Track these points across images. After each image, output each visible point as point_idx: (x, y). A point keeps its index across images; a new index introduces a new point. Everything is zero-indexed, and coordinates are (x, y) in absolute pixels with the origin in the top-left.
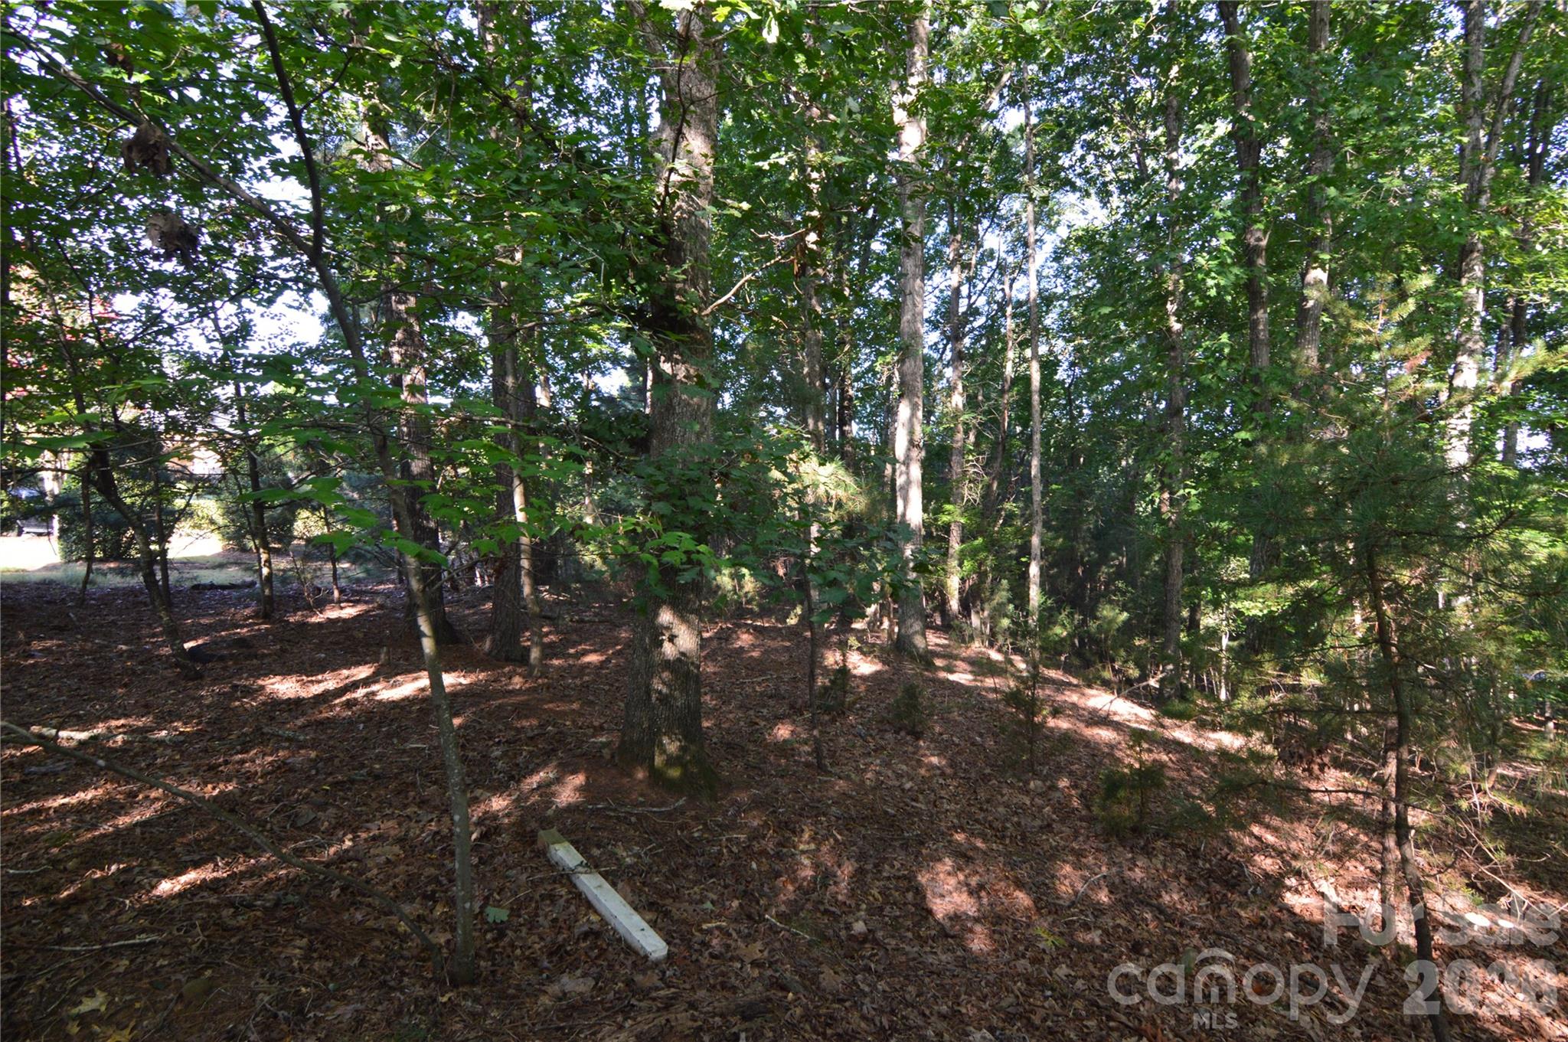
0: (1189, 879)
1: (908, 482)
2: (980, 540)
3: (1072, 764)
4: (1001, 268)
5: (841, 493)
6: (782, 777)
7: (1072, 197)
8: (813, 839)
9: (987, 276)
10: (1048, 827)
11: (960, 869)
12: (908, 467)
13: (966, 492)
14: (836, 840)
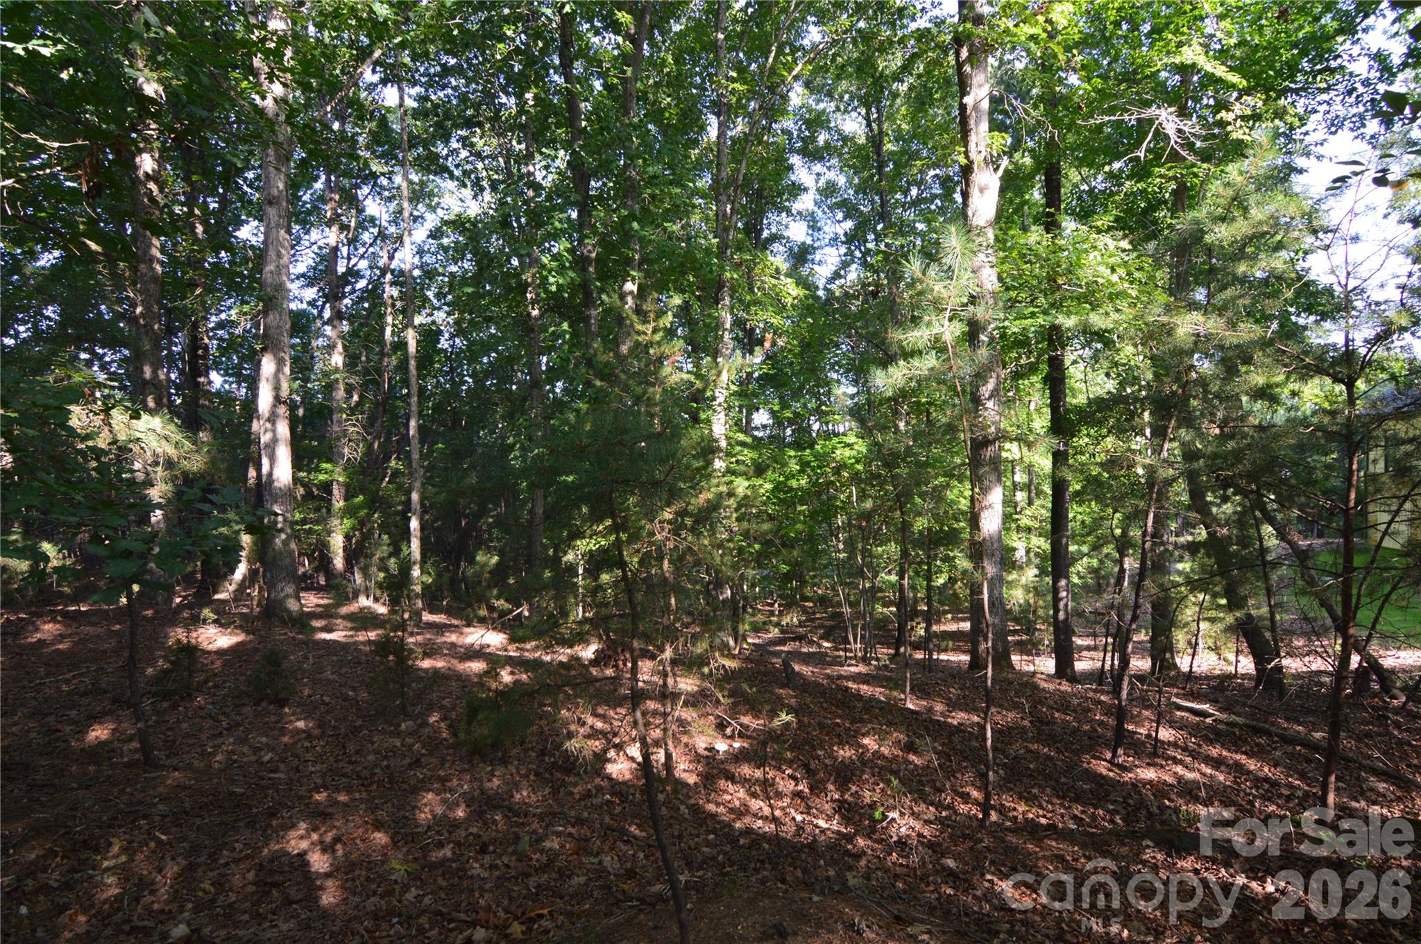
0: (537, 775)
1: (275, 440)
2: (361, 498)
3: (444, 698)
4: (382, 235)
5: (171, 450)
6: (88, 787)
7: (451, 185)
8: (124, 850)
9: (369, 241)
10: (417, 763)
11: (315, 829)
12: (274, 423)
13: (346, 451)
14: (159, 842)
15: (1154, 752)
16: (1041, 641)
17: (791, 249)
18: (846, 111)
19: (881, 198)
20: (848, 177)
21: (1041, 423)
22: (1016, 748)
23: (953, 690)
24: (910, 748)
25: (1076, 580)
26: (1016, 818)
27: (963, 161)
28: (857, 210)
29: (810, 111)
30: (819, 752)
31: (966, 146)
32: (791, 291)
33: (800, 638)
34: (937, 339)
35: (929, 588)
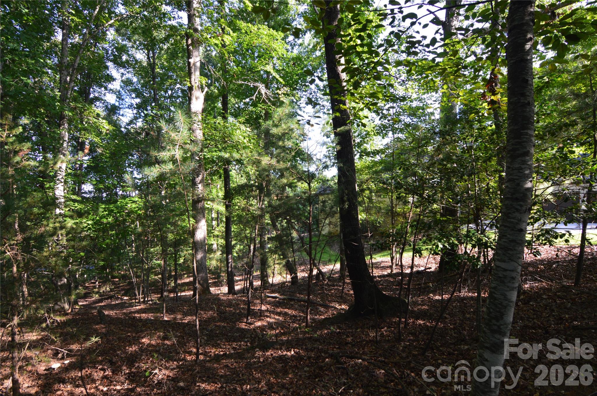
15: (260, 315)
16: (223, 281)
17: (107, 106)
18: (137, 49)
19: (154, 92)
20: (138, 79)
21: (221, 194)
22: (212, 326)
23: (185, 308)
24: (165, 338)
25: (235, 254)
26: (211, 355)
27: (189, 85)
28: (143, 95)
29: (118, 44)
30: (118, 352)
31: (190, 79)
32: (105, 126)
33: (111, 297)
34: (173, 156)
35: (176, 264)
